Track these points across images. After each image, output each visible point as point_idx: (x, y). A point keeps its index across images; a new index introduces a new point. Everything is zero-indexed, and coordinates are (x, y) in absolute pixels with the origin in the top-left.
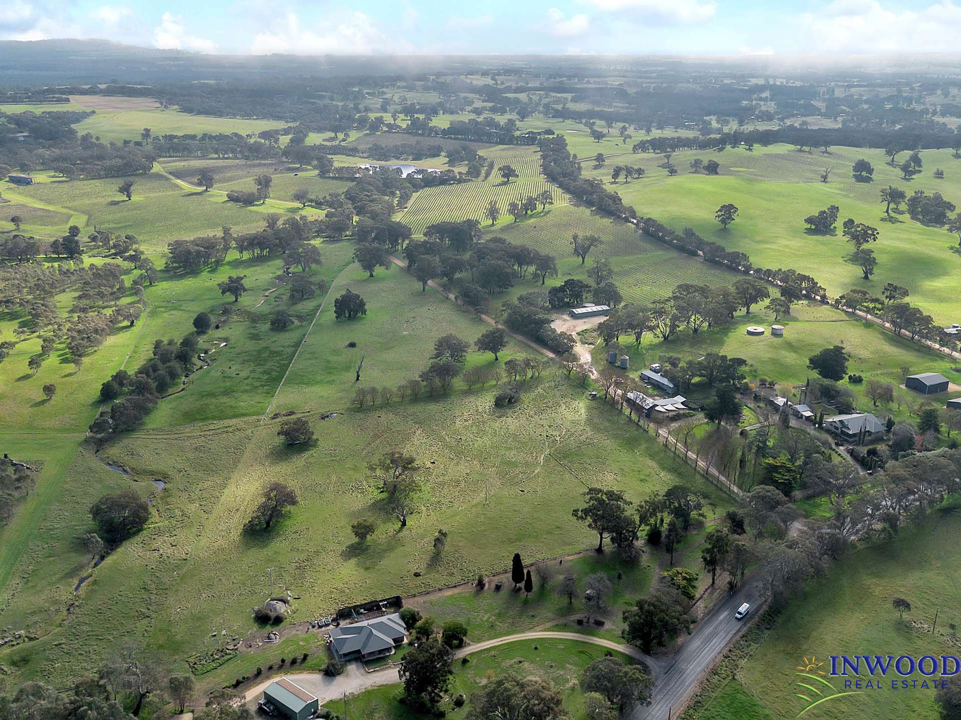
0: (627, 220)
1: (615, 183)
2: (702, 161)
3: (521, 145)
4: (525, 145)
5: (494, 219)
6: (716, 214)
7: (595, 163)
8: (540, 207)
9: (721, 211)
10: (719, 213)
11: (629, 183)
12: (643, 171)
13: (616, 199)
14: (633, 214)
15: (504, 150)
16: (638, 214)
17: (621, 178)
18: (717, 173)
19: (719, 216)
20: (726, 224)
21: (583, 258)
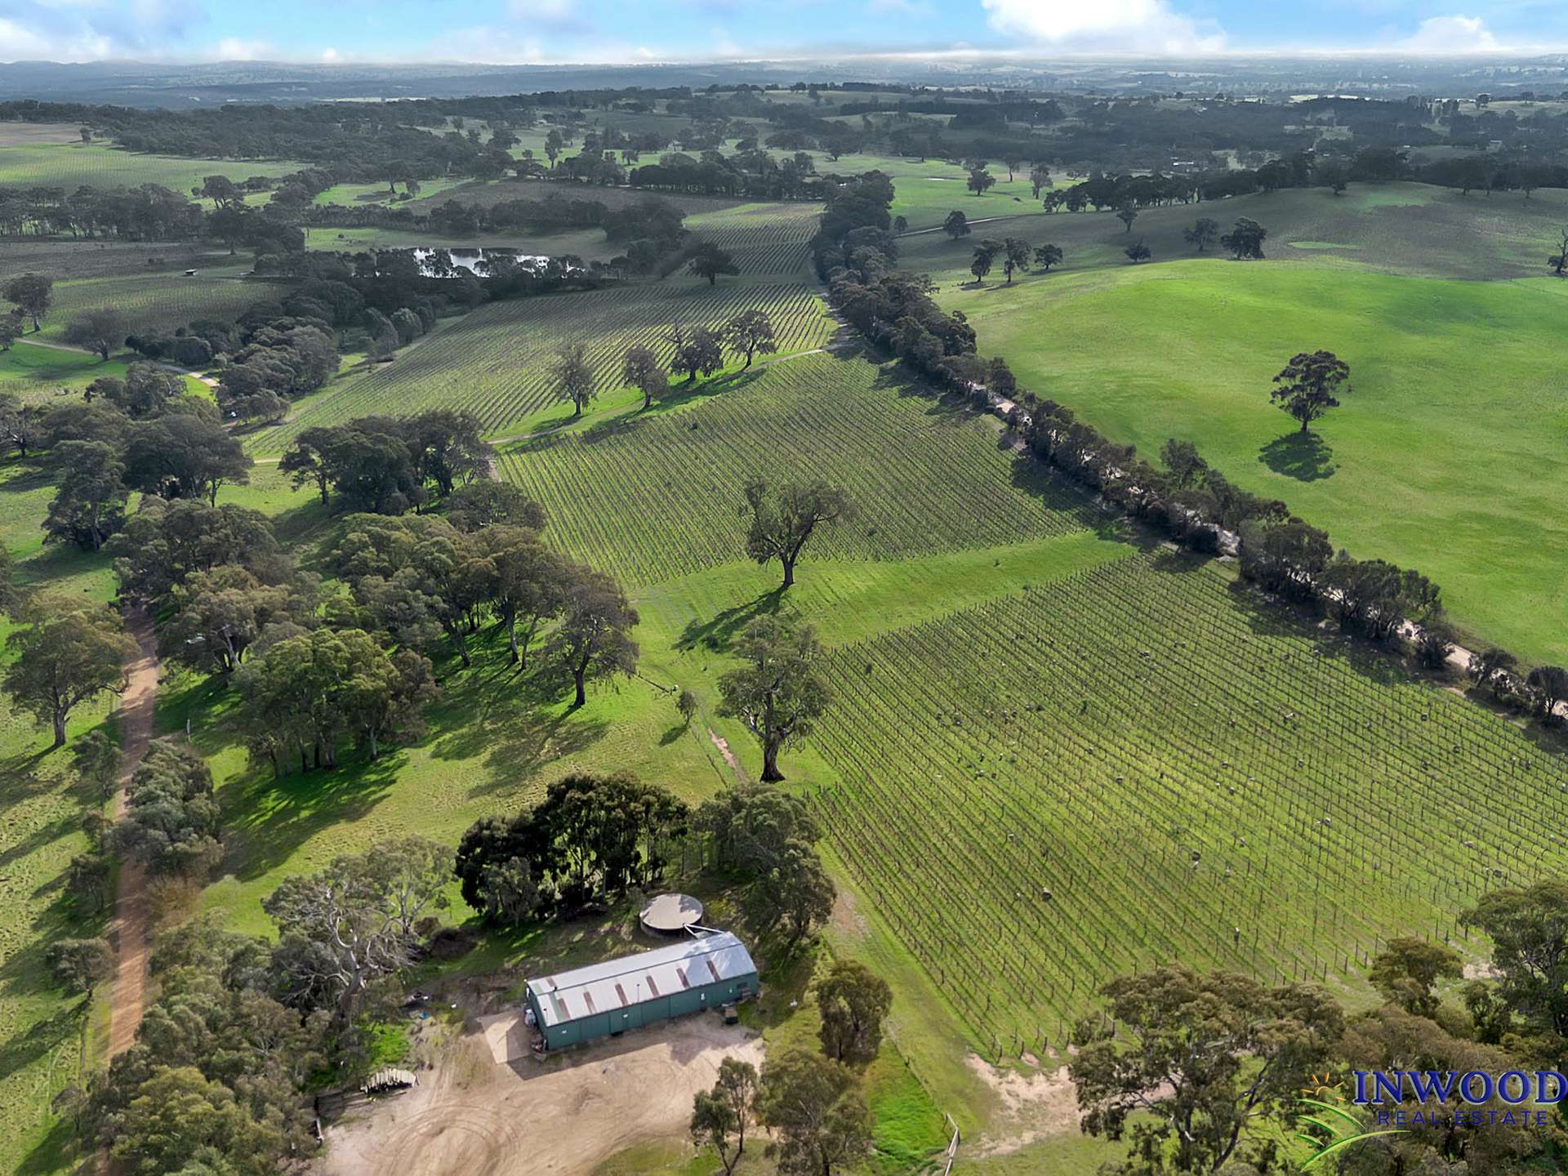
0: (982, 404)
1: (978, 285)
2: (1215, 226)
3: (797, 201)
4: (802, 201)
5: (582, 398)
6: (1276, 387)
7: (946, 236)
8: (732, 362)
9: (1293, 376)
10: (1285, 383)
11: (1016, 284)
12: (1059, 252)
13: (957, 335)
14: (1005, 383)
15: (754, 212)
16: (1020, 384)
17: (996, 274)
18: (1258, 255)
19: (1284, 392)
20: (1308, 418)
21: (789, 566)
